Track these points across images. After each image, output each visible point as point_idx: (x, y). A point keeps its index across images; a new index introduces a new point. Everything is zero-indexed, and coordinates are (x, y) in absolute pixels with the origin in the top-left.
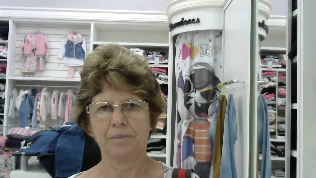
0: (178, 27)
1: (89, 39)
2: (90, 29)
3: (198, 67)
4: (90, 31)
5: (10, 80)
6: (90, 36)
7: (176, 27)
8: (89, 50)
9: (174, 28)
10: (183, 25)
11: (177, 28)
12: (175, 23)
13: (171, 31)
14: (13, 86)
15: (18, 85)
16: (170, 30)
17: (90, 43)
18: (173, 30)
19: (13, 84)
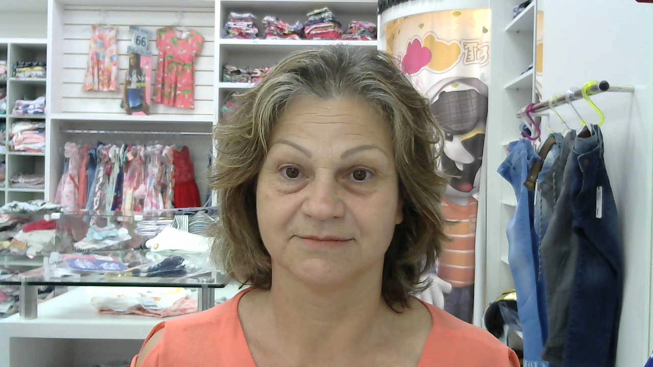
0: (395, 5)
1: (212, 33)
2: (214, 12)
3: (458, 87)
4: (213, 17)
5: (55, 122)
6: (214, 27)
7: (391, 6)
8: (213, 56)
9: (387, 8)
11: (393, 7)
13: (382, 14)
14: (62, 133)
15: (70, 131)
16: (381, 12)
17: (213, 42)
18: (386, 11)
19: (60, 129)
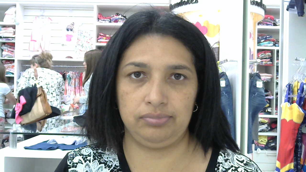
0: (177, 7)
2: (93, 10)
5: (19, 61)
6: (93, 17)
7: (175, 8)
8: (93, 31)
10: (182, 5)
12: (175, 4)
14: (22, 66)
15: (27, 65)
17: (93, 24)
19: (22, 64)
